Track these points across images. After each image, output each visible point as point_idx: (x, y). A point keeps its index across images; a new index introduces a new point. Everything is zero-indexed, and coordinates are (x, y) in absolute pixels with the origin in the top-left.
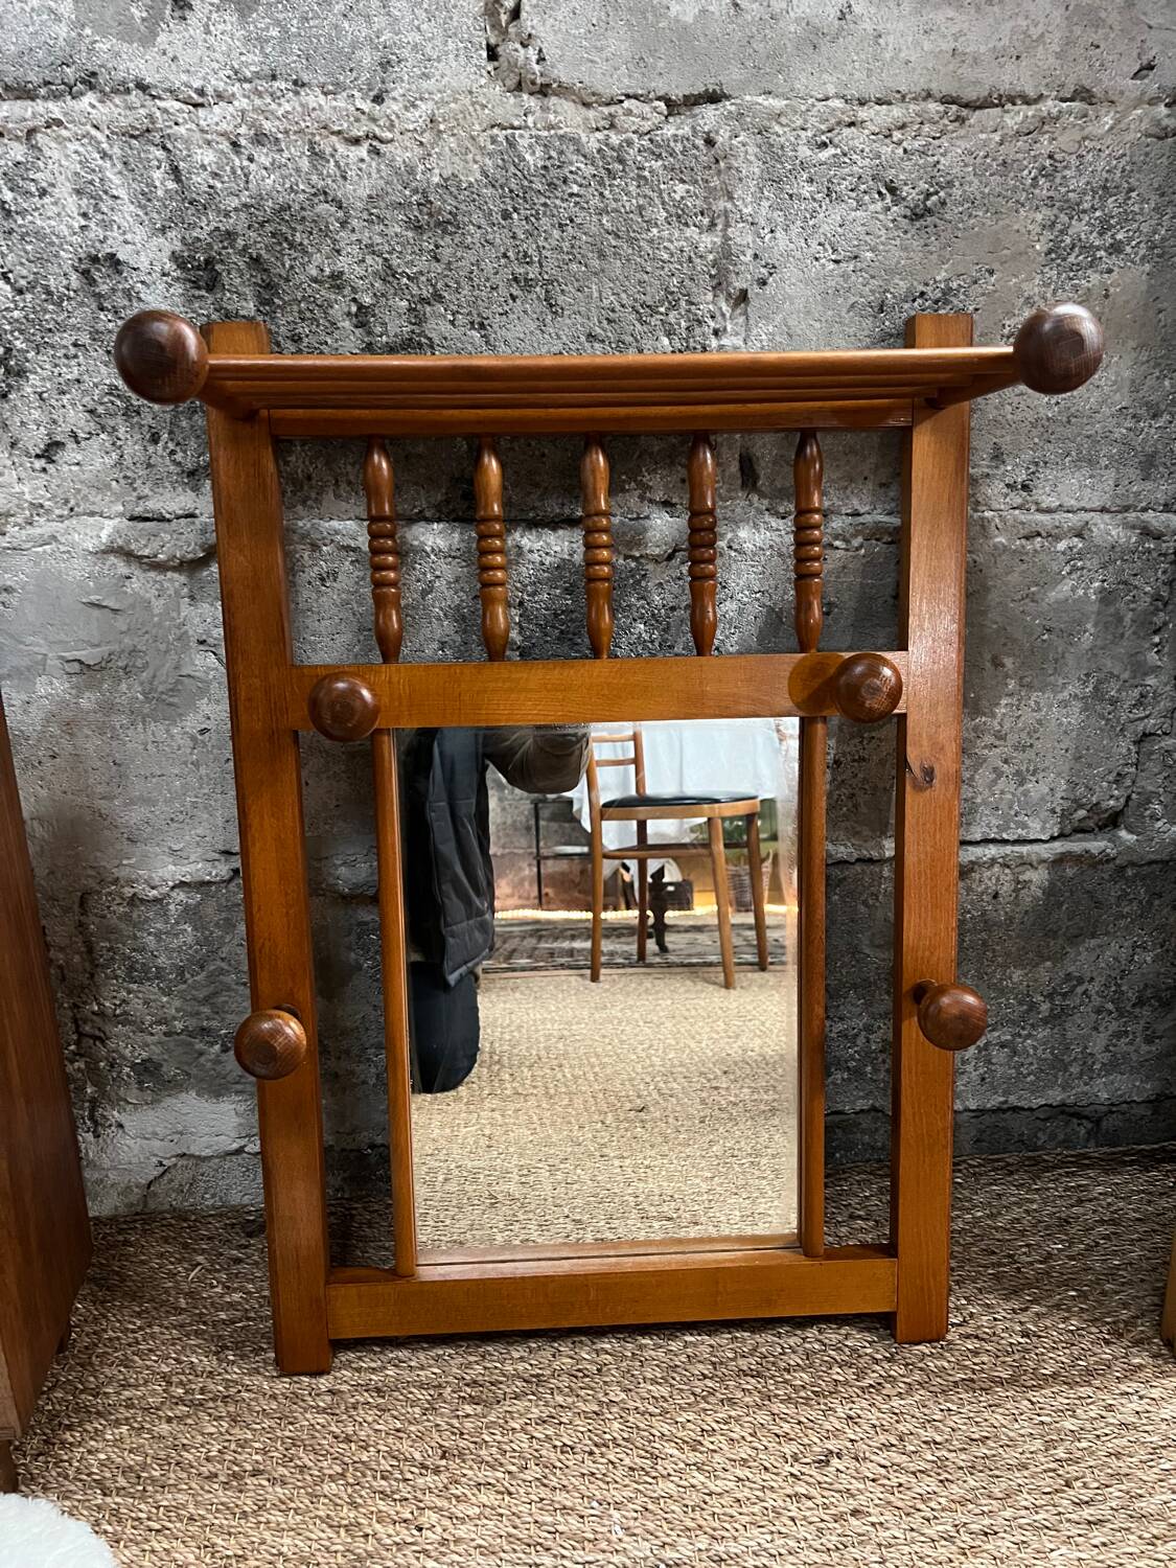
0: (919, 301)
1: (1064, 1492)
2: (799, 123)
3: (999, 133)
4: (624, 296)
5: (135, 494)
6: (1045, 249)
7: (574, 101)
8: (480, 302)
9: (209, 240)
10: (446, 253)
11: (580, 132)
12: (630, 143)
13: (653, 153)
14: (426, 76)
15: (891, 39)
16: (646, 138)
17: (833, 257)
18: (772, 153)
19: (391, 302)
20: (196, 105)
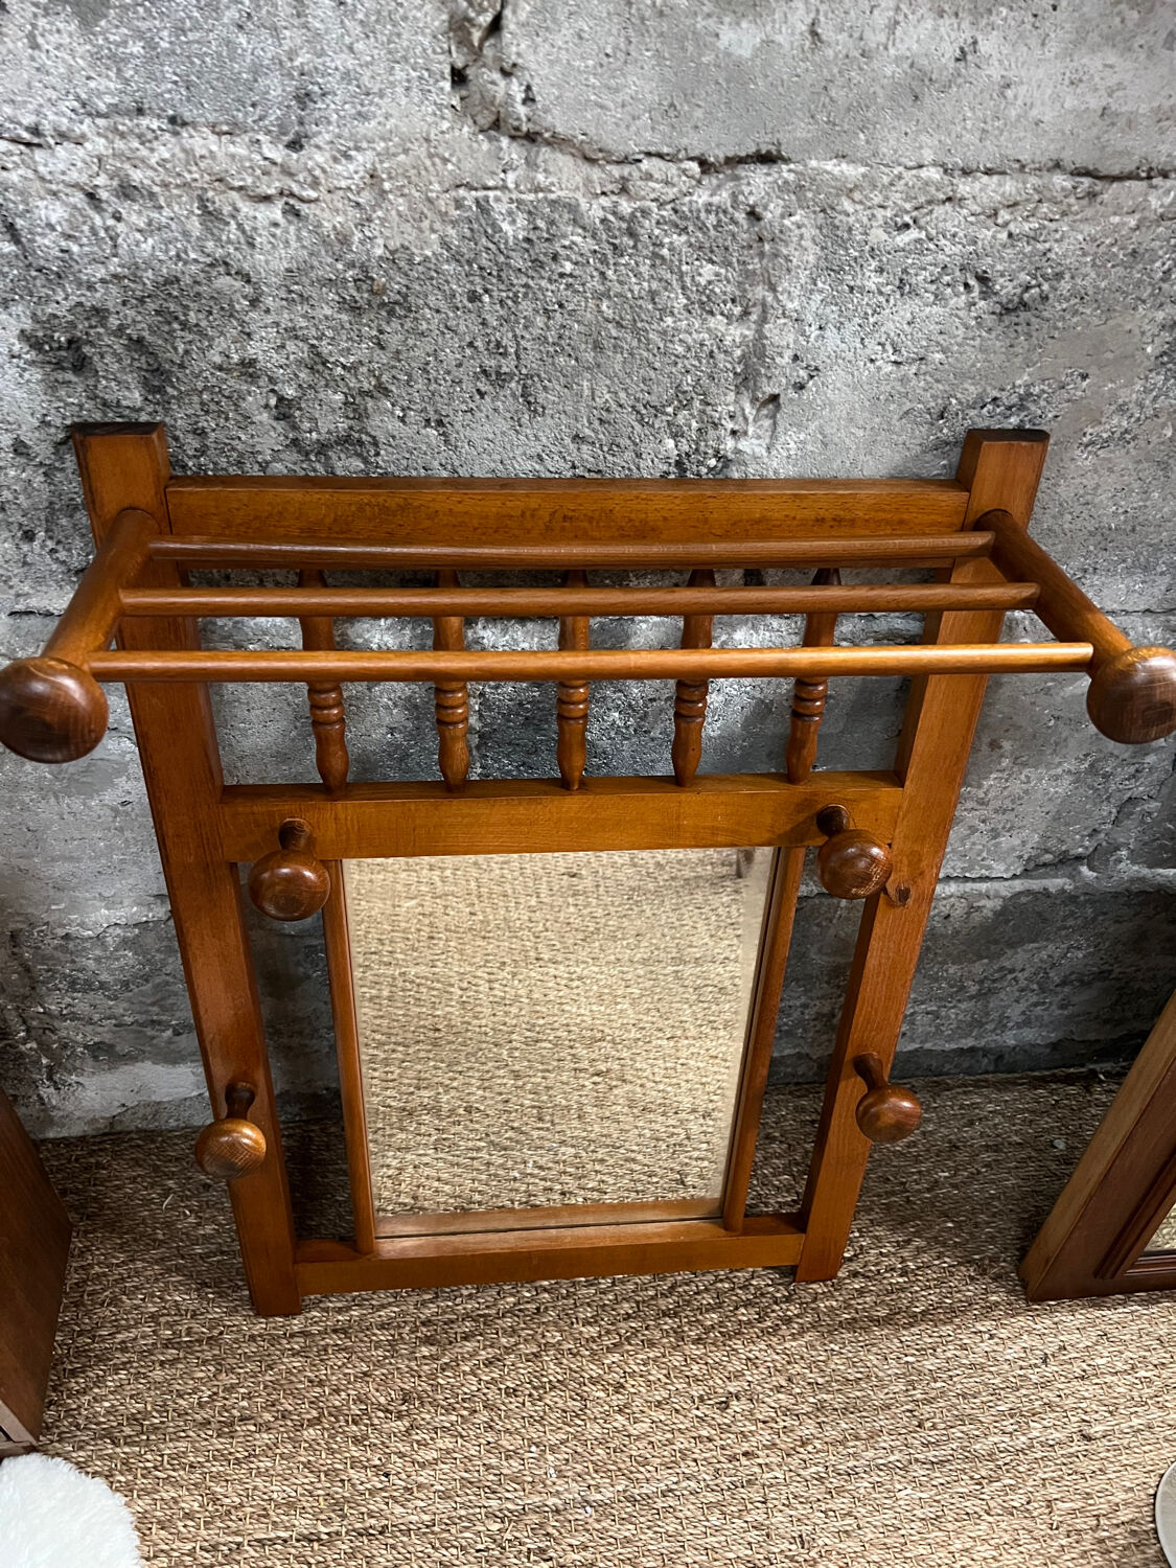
0: (990, 407)
1: (916, 1432)
2: (878, 199)
3: (1137, 216)
4: (622, 395)
5: (12, 592)
6: (1157, 353)
7: (573, 155)
8: (438, 398)
9: (72, 318)
10: (394, 340)
11: (578, 195)
12: (645, 213)
13: (677, 226)
14: (362, 116)
15: (1022, 90)
16: (669, 207)
17: (893, 358)
18: (834, 234)
20: (28, 145)
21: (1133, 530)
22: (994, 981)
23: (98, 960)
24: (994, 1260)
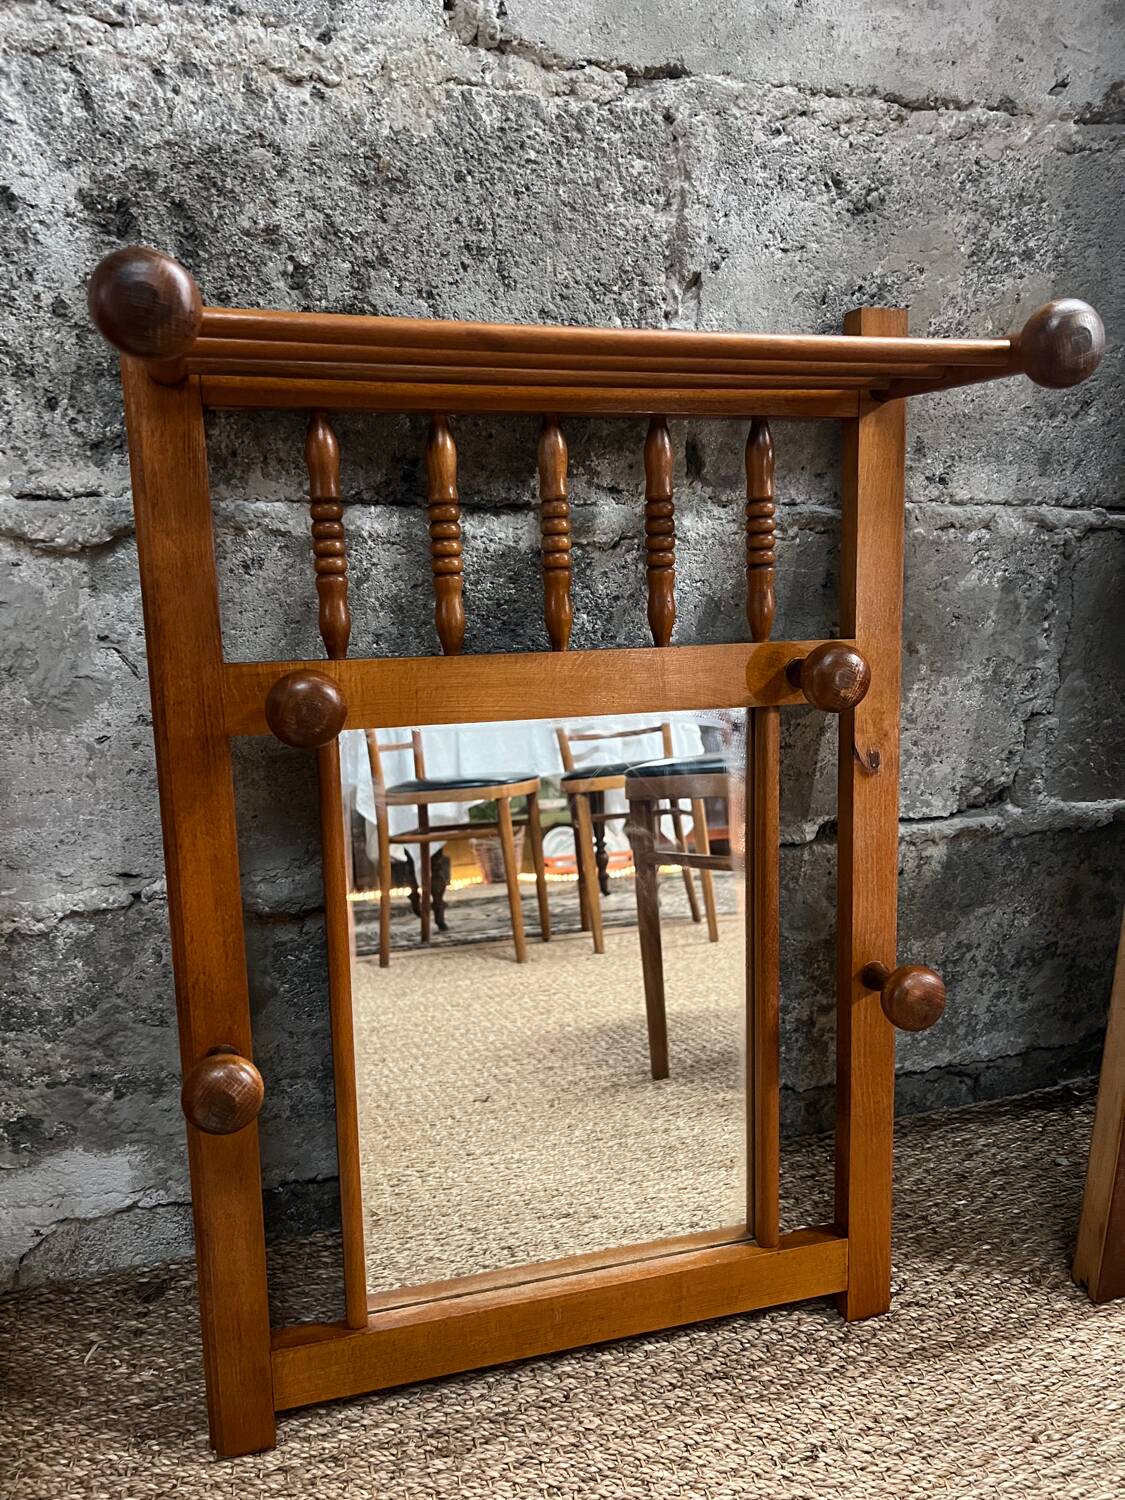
0: (857, 294)
2: (756, 107)
3: (934, 135)
4: (578, 271)
5: (25, 468)
6: (969, 252)
7: (534, 63)
8: (429, 270)
9: (124, 179)
10: (394, 213)
11: (539, 94)
12: (589, 112)
13: (613, 125)
14: (378, 18)
15: (842, 31)
16: (606, 107)
17: (782, 246)
18: (729, 135)
19: (331, 264)
20: (113, 25)
21: (981, 418)
22: (955, 963)
23: (42, 975)
24: (1044, 1269)
